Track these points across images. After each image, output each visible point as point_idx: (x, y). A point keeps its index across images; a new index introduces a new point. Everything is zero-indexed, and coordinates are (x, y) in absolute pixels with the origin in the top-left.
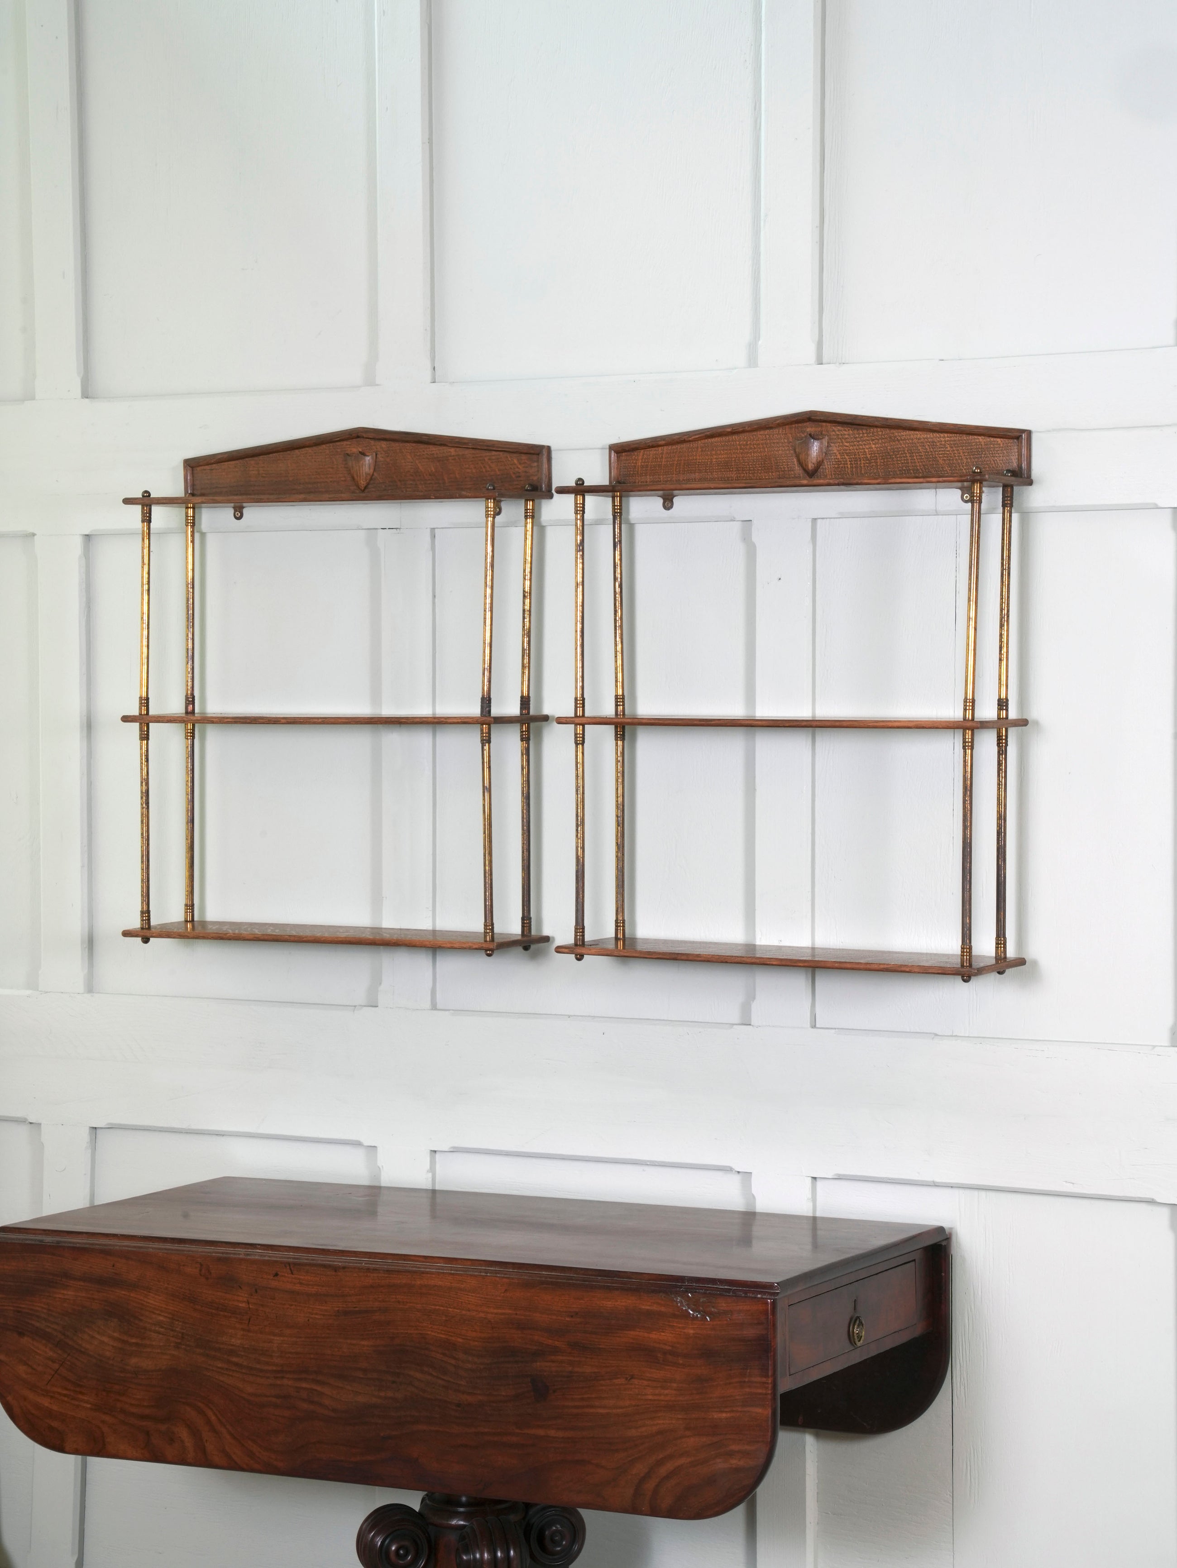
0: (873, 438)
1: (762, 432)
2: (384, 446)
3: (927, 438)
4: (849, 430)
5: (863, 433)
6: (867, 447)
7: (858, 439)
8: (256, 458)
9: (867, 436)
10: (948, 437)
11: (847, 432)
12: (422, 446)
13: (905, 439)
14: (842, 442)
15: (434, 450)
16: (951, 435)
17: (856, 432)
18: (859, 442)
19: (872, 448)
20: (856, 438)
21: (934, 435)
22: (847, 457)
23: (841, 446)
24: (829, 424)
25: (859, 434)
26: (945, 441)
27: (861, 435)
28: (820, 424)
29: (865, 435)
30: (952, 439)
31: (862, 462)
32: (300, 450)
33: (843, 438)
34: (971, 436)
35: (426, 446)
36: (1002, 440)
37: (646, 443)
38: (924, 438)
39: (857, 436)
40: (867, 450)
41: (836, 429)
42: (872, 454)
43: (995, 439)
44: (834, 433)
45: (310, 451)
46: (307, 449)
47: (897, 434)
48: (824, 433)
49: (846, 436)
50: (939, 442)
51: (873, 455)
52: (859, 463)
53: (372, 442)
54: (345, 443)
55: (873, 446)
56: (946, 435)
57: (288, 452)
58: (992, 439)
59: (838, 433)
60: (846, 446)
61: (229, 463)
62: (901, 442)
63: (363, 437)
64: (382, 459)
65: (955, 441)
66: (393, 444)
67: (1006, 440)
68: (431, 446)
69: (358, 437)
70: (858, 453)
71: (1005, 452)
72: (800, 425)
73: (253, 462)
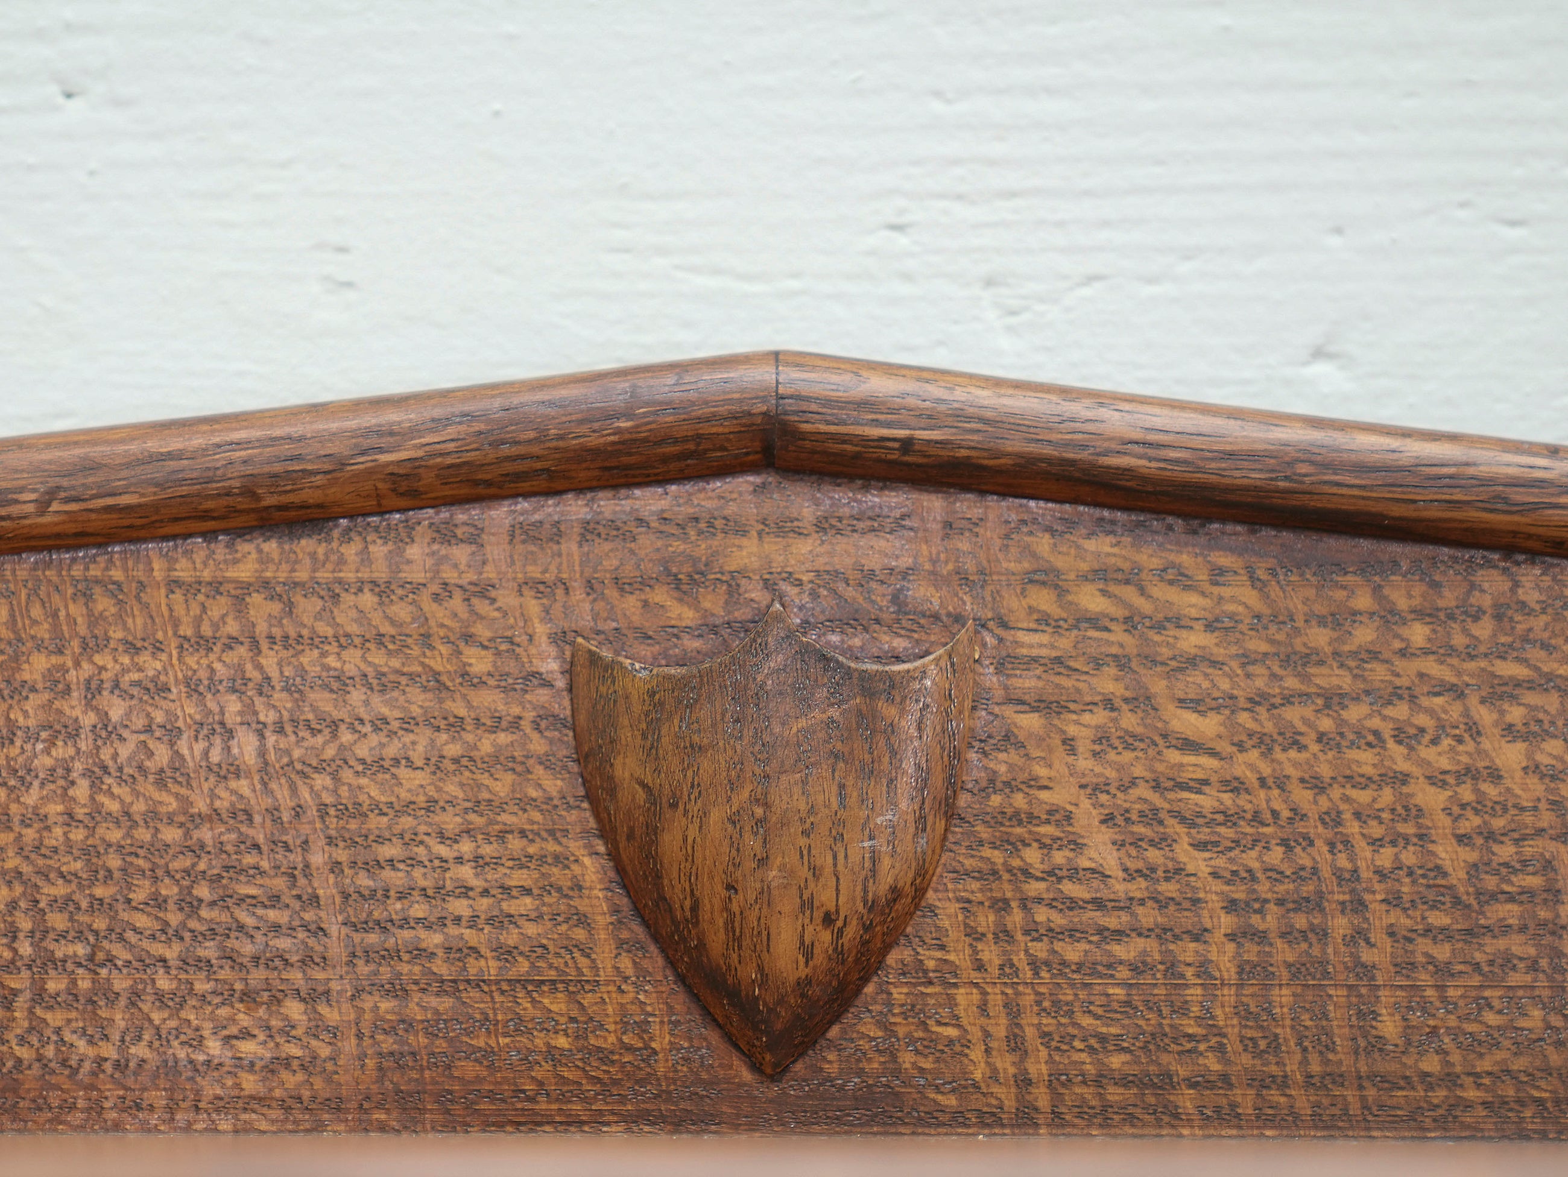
0: (1509, 669)
4: (1218, 574)
6: (1439, 758)
9: (1444, 651)
14: (1141, 701)
18: (1332, 700)
19: (1495, 776)
20: (1311, 658)
22: (1199, 863)
23: (1130, 741)
27: (1364, 635)
29: (1418, 634)
31: (1380, 917)
33: (1152, 661)
39: (1320, 637)
40: (1432, 798)
42: (1490, 836)
44: (1044, 600)
49: (1193, 640)
51: (1506, 851)
52: (1340, 925)
59: (1091, 600)
60: (1189, 745)
70: (1332, 819)
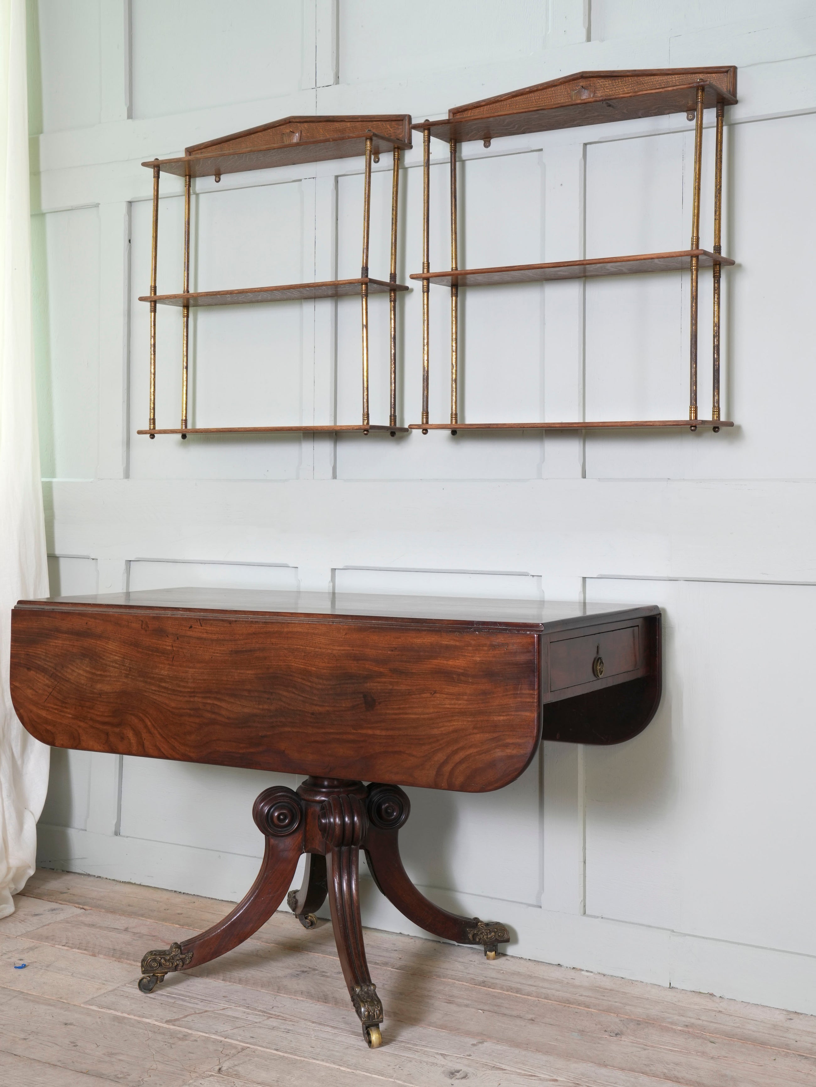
0: (625, 84)
1: (550, 89)
2: (306, 126)
3: (663, 80)
4: (609, 81)
5: (619, 82)
7: (615, 86)
8: (228, 143)
9: (622, 84)
10: (677, 77)
11: (607, 82)
12: (329, 123)
13: (647, 83)
14: (604, 89)
15: (337, 125)
16: (680, 76)
17: (613, 81)
18: (615, 88)
20: (614, 85)
21: (668, 77)
23: (604, 92)
24: (596, 79)
25: (616, 82)
26: (676, 80)
27: (617, 83)
28: (589, 79)
29: (620, 83)
30: (681, 78)
32: (255, 134)
33: (605, 87)
34: (693, 75)
35: (332, 123)
36: (716, 74)
37: (473, 105)
38: (661, 80)
39: (615, 84)
41: (600, 82)
43: (711, 75)
44: (598, 84)
45: (261, 134)
46: (259, 133)
47: (642, 80)
48: (591, 85)
49: (607, 85)
50: (671, 81)
53: (299, 124)
54: (282, 127)
55: (626, 89)
56: (676, 76)
57: (248, 137)
58: (709, 75)
59: (601, 84)
61: (212, 147)
62: (645, 85)
63: (293, 122)
64: (304, 135)
65: (682, 79)
66: (311, 124)
67: (719, 74)
68: (335, 123)
69: (290, 122)
71: (718, 82)
72: (575, 81)
73: (226, 145)
